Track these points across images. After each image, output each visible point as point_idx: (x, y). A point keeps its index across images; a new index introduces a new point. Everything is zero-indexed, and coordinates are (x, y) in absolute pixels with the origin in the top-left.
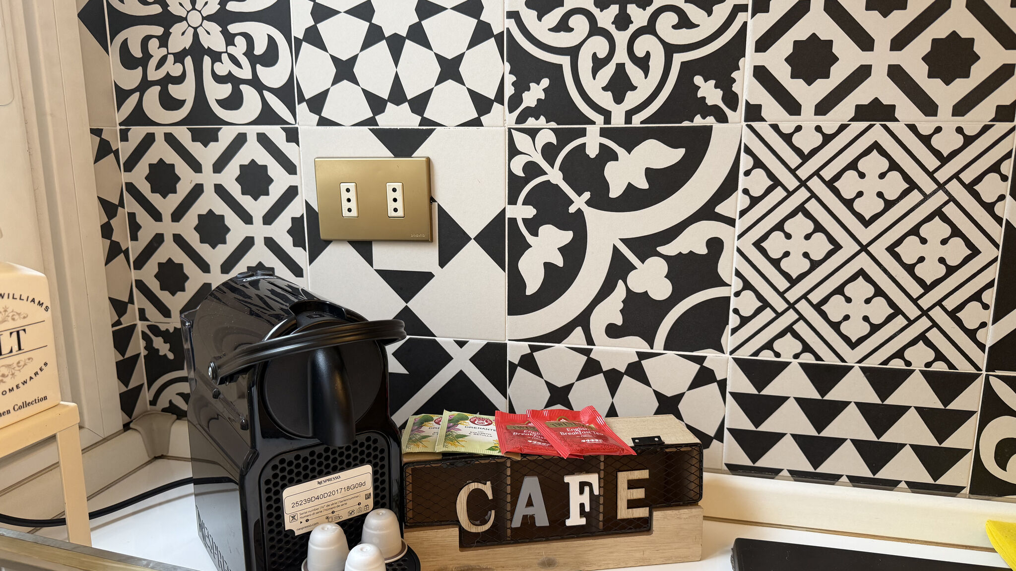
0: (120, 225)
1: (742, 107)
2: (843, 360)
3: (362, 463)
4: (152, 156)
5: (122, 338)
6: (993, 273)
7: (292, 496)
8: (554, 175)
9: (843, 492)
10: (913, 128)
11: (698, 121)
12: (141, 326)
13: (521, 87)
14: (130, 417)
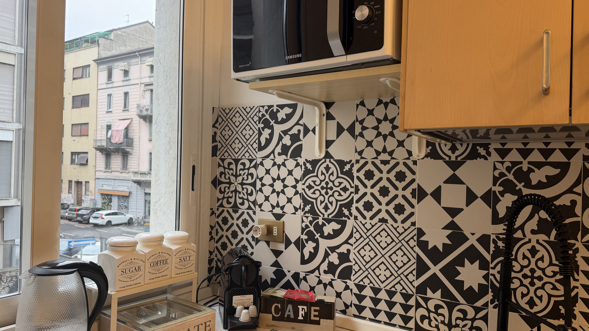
0: (214, 232)
1: (353, 216)
2: (380, 287)
3: (251, 294)
4: (223, 215)
5: (210, 261)
6: (415, 266)
7: (235, 298)
8: (312, 228)
9: (382, 326)
10: (392, 225)
11: (344, 218)
12: (215, 259)
13: (305, 206)
14: (209, 283)
